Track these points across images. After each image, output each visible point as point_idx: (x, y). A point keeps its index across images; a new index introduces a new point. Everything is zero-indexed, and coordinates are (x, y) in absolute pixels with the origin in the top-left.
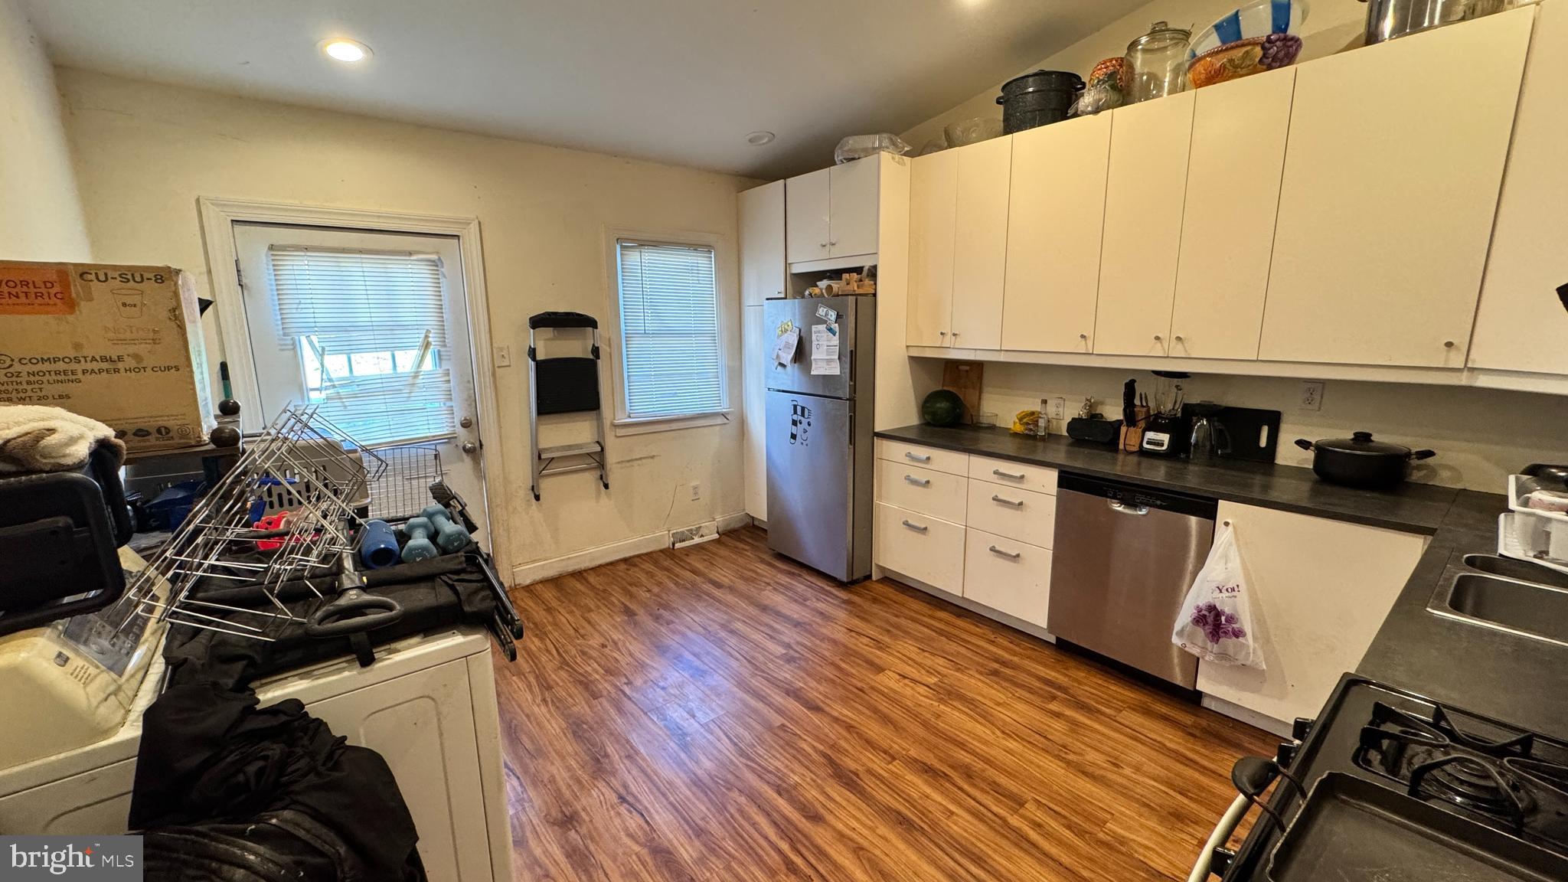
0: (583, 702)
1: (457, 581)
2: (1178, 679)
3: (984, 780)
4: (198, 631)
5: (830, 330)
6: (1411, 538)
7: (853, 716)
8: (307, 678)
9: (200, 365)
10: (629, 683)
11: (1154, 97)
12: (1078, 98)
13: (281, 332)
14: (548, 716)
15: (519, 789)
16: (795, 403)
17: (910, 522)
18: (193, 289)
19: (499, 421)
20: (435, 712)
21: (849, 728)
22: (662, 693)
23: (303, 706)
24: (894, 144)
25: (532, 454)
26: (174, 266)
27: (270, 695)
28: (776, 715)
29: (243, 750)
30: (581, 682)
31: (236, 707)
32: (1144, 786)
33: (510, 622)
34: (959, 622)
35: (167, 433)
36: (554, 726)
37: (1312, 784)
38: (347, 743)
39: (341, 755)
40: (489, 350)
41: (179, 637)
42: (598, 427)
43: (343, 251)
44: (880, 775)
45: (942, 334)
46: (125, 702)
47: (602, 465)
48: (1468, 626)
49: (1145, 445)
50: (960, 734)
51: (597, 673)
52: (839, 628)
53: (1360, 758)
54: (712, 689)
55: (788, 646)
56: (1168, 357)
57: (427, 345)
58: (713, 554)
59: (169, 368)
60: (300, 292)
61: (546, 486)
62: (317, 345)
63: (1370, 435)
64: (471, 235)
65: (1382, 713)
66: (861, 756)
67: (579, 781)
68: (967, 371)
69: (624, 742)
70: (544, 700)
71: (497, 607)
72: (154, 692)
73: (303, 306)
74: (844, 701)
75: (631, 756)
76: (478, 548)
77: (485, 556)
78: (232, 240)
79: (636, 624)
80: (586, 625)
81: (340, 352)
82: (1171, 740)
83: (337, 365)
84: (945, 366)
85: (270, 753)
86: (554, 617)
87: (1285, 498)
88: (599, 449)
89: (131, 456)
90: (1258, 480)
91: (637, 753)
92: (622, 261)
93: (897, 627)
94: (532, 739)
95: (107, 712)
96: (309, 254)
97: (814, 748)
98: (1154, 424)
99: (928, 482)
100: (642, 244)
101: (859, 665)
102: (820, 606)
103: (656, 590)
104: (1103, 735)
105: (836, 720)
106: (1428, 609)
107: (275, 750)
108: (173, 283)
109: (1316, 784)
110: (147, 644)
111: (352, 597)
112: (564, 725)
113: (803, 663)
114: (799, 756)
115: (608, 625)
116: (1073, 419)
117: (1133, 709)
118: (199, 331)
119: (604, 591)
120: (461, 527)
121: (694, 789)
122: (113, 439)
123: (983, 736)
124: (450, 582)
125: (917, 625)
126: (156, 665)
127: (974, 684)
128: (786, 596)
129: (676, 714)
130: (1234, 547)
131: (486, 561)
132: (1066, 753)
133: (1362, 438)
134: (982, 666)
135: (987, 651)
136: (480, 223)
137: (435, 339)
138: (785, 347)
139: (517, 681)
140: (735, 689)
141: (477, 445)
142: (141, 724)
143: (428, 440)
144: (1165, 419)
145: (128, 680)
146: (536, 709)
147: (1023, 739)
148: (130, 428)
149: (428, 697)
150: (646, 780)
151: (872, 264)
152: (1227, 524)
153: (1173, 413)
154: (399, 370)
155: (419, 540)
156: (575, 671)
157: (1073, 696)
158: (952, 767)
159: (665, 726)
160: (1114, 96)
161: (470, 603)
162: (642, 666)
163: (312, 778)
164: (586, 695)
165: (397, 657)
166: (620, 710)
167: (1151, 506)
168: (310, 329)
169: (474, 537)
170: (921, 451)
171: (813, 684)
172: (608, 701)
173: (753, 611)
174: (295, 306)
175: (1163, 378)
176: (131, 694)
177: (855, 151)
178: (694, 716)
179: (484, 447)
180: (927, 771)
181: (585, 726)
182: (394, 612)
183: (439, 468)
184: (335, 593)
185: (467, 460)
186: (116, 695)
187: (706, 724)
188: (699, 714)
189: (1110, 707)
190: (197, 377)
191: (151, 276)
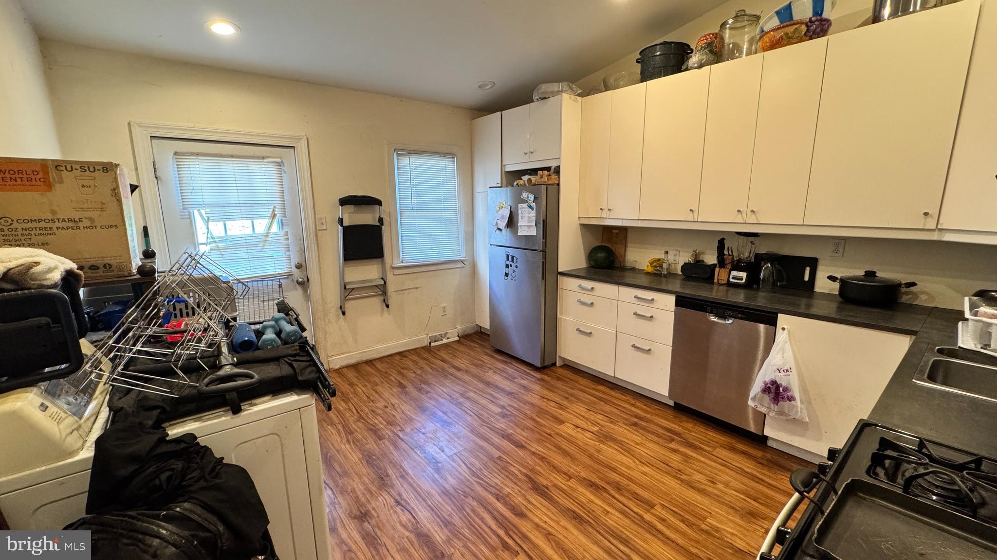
0: (373, 442)
1: (294, 361)
2: (752, 428)
3: (629, 491)
4: (130, 390)
5: (530, 207)
6: (903, 337)
7: (545, 451)
8: (198, 421)
9: (131, 225)
10: (402, 430)
11: (737, 58)
12: (688, 59)
13: (182, 208)
14: (350, 450)
15: (333, 496)
16: (508, 254)
17: (581, 329)
18: (126, 178)
19: (320, 265)
20: (279, 443)
21: (542, 458)
22: (423, 436)
23: (196, 438)
24: (571, 89)
25: (341, 286)
26: (114, 162)
27: (175, 431)
28: (496, 451)
29: (159, 464)
30: (371, 430)
31: (155, 438)
32: (730, 495)
33: (327, 386)
34: (612, 393)
35: (110, 268)
36: (355, 457)
37: (841, 486)
38: (225, 461)
39: (220, 469)
40: (313, 219)
41: (118, 394)
42: (382, 267)
43: (221, 156)
44: (562, 487)
45: (601, 209)
46: (84, 435)
47: (385, 293)
48: (939, 391)
49: (731, 280)
50: (613, 463)
51: (382, 424)
52: (536, 396)
53: (871, 471)
54: (455, 434)
55: (503, 407)
56: (746, 223)
57: (274, 216)
58: (456, 349)
59: (111, 226)
60: (193, 182)
61: (349, 306)
62: (204, 215)
63: (875, 273)
64: (302, 147)
65: (885, 444)
66: (550, 476)
67: (371, 492)
68: (617, 233)
69: (399, 467)
70: (348, 441)
71: (319, 377)
72: (102, 429)
73: (196, 191)
74: (539, 441)
75: (404, 476)
76: (307, 341)
77: (311, 346)
78: (151, 149)
79: (406, 393)
80: (374, 393)
81: (219, 220)
82: (748, 467)
83: (217, 229)
84: (603, 230)
85: (175, 466)
86: (354, 389)
87: (821, 313)
88: (382, 282)
89: (87, 282)
90: (803, 301)
91: (407, 474)
92: (397, 162)
93: (572, 395)
94: (340, 465)
95: (72, 441)
96: (199, 158)
97: (520, 471)
98: (737, 267)
99: (592, 303)
100: (410, 152)
101: (549, 419)
102: (524, 382)
103: (419, 372)
104: (705, 463)
105: (534, 454)
106: (914, 380)
107: (179, 465)
108: (114, 173)
109: (844, 486)
110: (97, 400)
111: (227, 370)
112: (361, 456)
113: (512, 418)
114: (510, 476)
115: (389, 394)
116: (685, 263)
117: (724, 447)
118: (129, 203)
119: (386, 373)
120: (295, 328)
121: (444, 496)
122: (76, 270)
123: (628, 463)
124: (290, 362)
125: (585, 394)
126: (103, 413)
127: (622, 431)
128: (502, 376)
129: (432, 449)
130: (788, 343)
131: (312, 349)
132: (680, 474)
133: (870, 274)
134: (627, 420)
135: (631, 411)
136: (307, 139)
137: (280, 212)
138: (501, 218)
139: (331, 429)
140: (470, 434)
141: (306, 279)
142: (94, 449)
143: (275, 276)
144: (743, 263)
145: (85, 422)
146: (343, 446)
147: (653, 466)
148: (87, 265)
149: (276, 434)
150: (413, 491)
151: (556, 165)
152: (783, 329)
153: (749, 259)
154: (257, 231)
155: (269, 335)
156: (367, 422)
157: (684, 439)
158: (608, 483)
159: (425, 457)
160: (712, 57)
161: (302, 374)
162: (410, 420)
163: (202, 483)
164: (374, 437)
165: (256, 409)
166: (396, 447)
167: (735, 318)
168: (199, 206)
169: (305, 334)
170: (588, 284)
171: (519, 431)
172: (389, 441)
173: (481, 385)
174: (191, 191)
175: (742, 237)
176: (87, 430)
177: (546, 93)
178: (443, 451)
179: (310, 281)
180: (592, 485)
181: (374, 457)
182: (254, 379)
183: (281, 293)
184: (217, 368)
185: (299, 289)
186: (77, 430)
187: (451, 456)
188: (446, 450)
189: (709, 446)
190: (129, 233)
191: (100, 168)
